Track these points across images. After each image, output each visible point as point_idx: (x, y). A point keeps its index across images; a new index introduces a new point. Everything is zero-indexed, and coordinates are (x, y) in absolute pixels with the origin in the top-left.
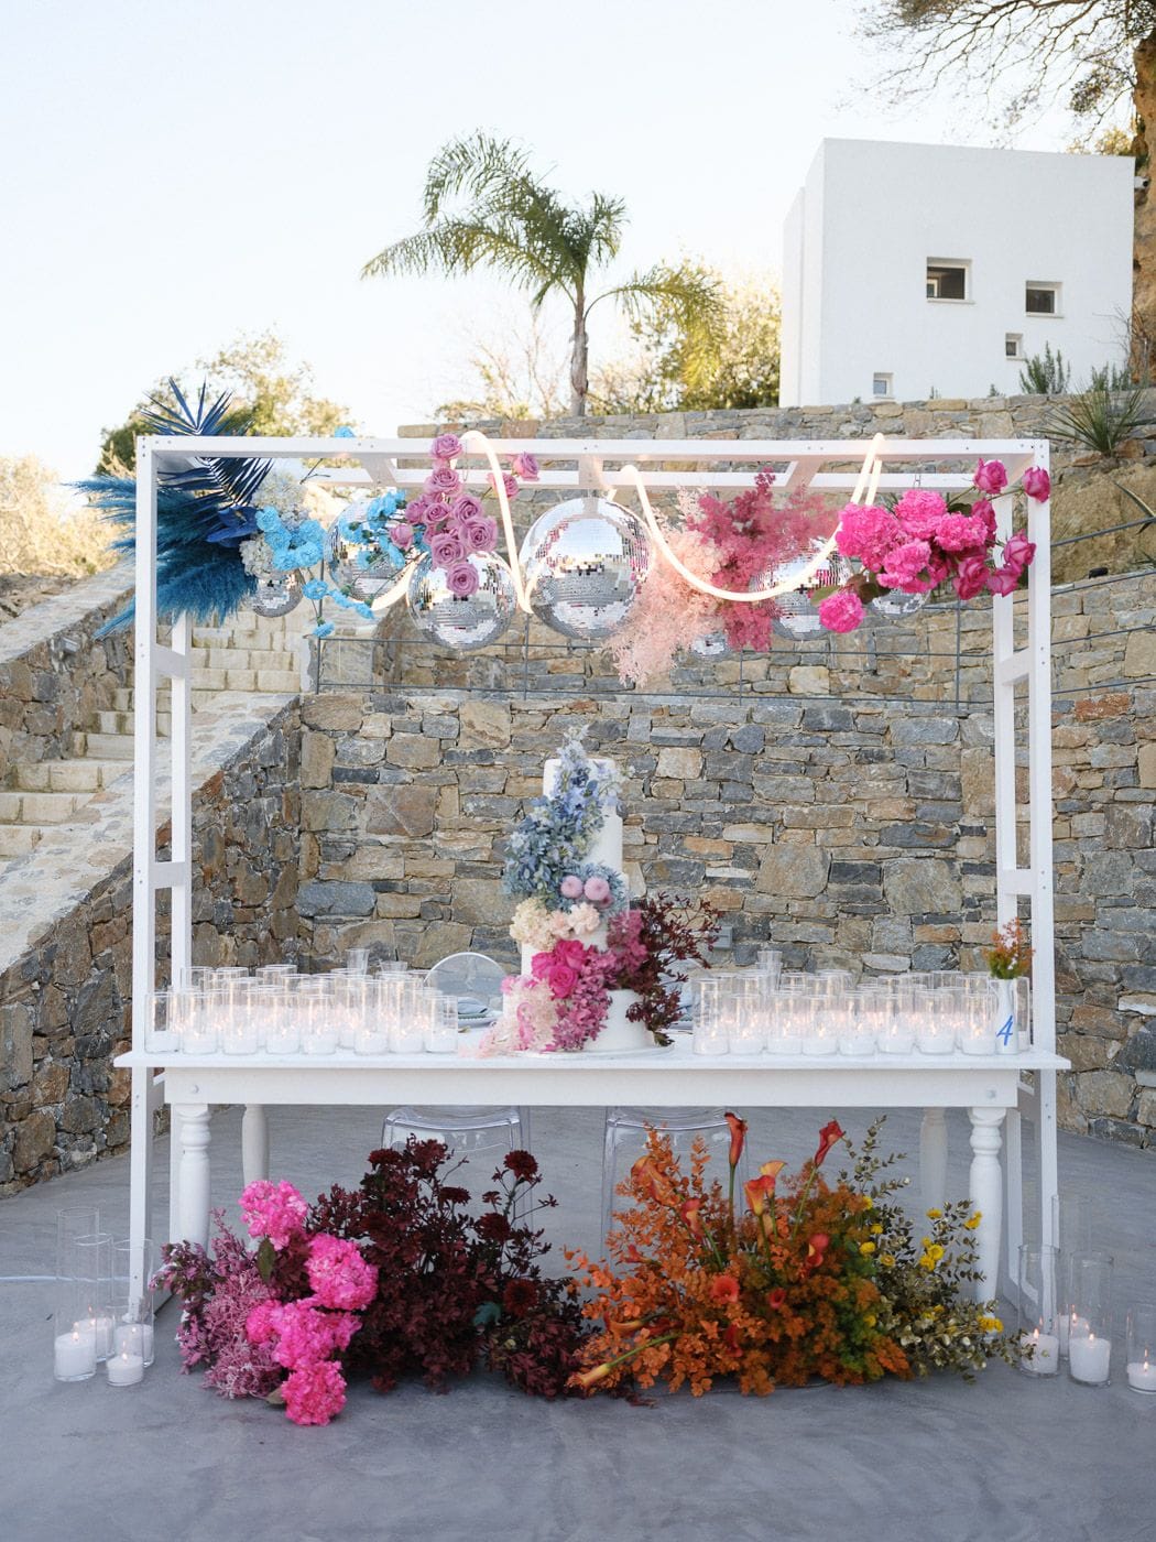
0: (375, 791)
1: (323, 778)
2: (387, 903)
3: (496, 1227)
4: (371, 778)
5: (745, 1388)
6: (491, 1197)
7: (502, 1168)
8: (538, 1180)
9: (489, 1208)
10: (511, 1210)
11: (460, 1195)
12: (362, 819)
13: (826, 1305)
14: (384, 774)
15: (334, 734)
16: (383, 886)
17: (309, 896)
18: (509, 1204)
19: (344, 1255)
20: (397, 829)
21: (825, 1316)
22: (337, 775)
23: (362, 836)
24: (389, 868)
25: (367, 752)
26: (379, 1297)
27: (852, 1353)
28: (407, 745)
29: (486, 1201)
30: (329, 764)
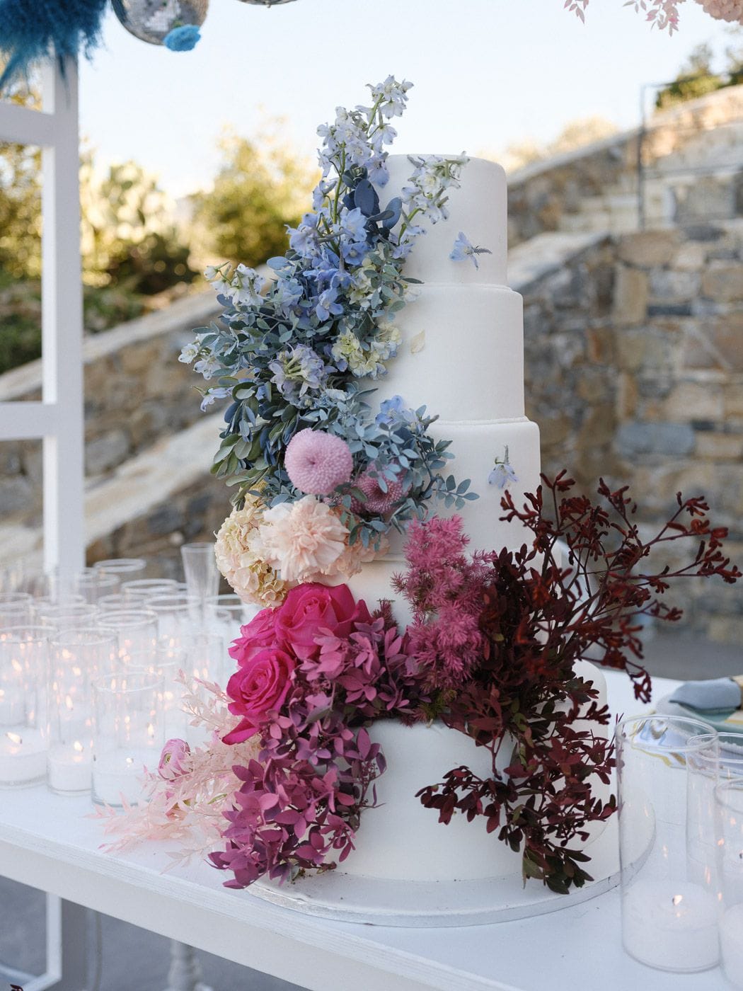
0: (690, 326)
1: (637, 315)
2: (707, 444)
4: (684, 311)
12: (678, 356)
14: (698, 307)
15: (647, 270)
16: (702, 426)
17: (627, 437)
20: (713, 365)
22: (652, 311)
23: (679, 373)
24: (707, 407)
25: (680, 285)
28: (721, 275)
30: (642, 301)
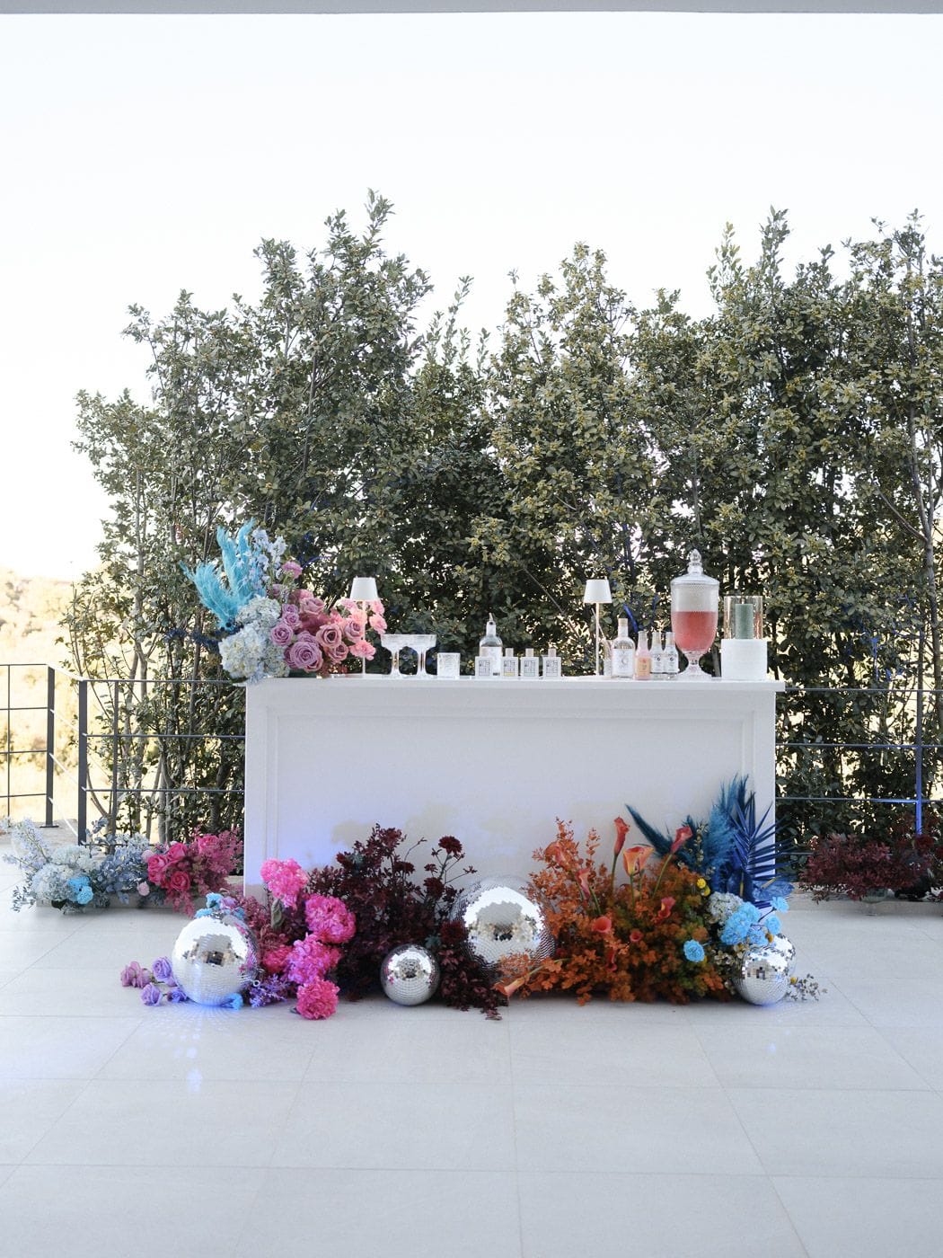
3: (435, 886)
5: (613, 995)
6: (430, 868)
7: (437, 848)
8: (462, 856)
9: (429, 875)
10: (443, 877)
11: (409, 868)
13: (670, 942)
18: (442, 873)
19: (334, 906)
21: (670, 949)
26: (357, 933)
27: (686, 976)
29: (428, 870)
